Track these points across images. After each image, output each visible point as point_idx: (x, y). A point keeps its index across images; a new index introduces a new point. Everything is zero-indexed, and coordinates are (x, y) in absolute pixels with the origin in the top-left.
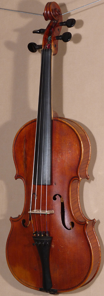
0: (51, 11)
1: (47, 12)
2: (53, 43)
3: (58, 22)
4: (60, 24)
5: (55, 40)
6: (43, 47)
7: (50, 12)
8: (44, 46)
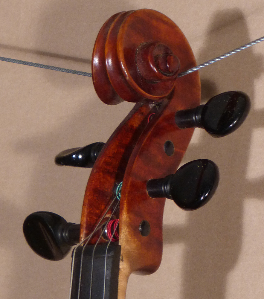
0: (121, 56)
1: (102, 61)
2: (124, 217)
3: (167, 112)
4: (177, 120)
5: (144, 198)
6: (82, 236)
7: (116, 62)
8: (90, 228)
